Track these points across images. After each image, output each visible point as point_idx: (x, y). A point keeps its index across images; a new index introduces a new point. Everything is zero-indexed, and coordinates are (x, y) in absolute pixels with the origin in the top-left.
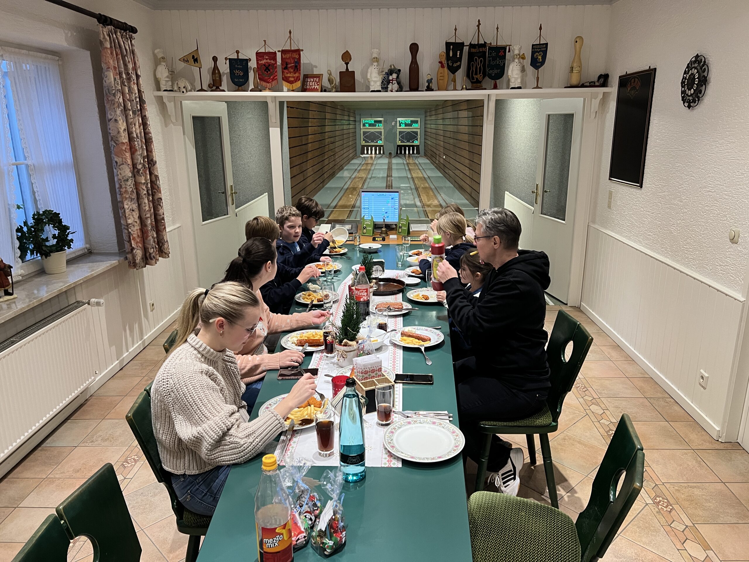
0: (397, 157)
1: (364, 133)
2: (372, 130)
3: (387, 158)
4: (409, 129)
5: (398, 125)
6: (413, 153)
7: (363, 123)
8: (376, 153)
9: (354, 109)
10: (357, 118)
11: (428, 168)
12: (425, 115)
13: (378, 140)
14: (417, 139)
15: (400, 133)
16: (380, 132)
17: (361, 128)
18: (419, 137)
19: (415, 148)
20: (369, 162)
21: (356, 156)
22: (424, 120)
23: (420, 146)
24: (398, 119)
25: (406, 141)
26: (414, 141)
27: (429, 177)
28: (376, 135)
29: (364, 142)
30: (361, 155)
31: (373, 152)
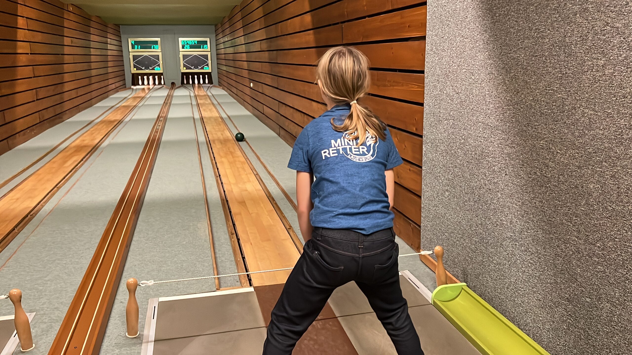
0: (182, 88)
1: (135, 57)
2: (146, 53)
3: (168, 89)
4: (196, 52)
5: (181, 46)
6: (204, 82)
7: (132, 44)
8: (154, 84)
9: (118, 26)
10: (122, 36)
11: (226, 103)
12: (216, 33)
13: (155, 67)
14: (207, 65)
15: (185, 57)
16: (157, 57)
17: (130, 51)
18: (209, 62)
19: (206, 76)
20: (140, 95)
21: (125, 87)
22: (215, 40)
23: (212, 74)
24: (180, 39)
25: (193, 68)
26: (204, 67)
27: (230, 117)
28: (152, 60)
29: (135, 69)
30: (132, 87)
31: (151, 82)
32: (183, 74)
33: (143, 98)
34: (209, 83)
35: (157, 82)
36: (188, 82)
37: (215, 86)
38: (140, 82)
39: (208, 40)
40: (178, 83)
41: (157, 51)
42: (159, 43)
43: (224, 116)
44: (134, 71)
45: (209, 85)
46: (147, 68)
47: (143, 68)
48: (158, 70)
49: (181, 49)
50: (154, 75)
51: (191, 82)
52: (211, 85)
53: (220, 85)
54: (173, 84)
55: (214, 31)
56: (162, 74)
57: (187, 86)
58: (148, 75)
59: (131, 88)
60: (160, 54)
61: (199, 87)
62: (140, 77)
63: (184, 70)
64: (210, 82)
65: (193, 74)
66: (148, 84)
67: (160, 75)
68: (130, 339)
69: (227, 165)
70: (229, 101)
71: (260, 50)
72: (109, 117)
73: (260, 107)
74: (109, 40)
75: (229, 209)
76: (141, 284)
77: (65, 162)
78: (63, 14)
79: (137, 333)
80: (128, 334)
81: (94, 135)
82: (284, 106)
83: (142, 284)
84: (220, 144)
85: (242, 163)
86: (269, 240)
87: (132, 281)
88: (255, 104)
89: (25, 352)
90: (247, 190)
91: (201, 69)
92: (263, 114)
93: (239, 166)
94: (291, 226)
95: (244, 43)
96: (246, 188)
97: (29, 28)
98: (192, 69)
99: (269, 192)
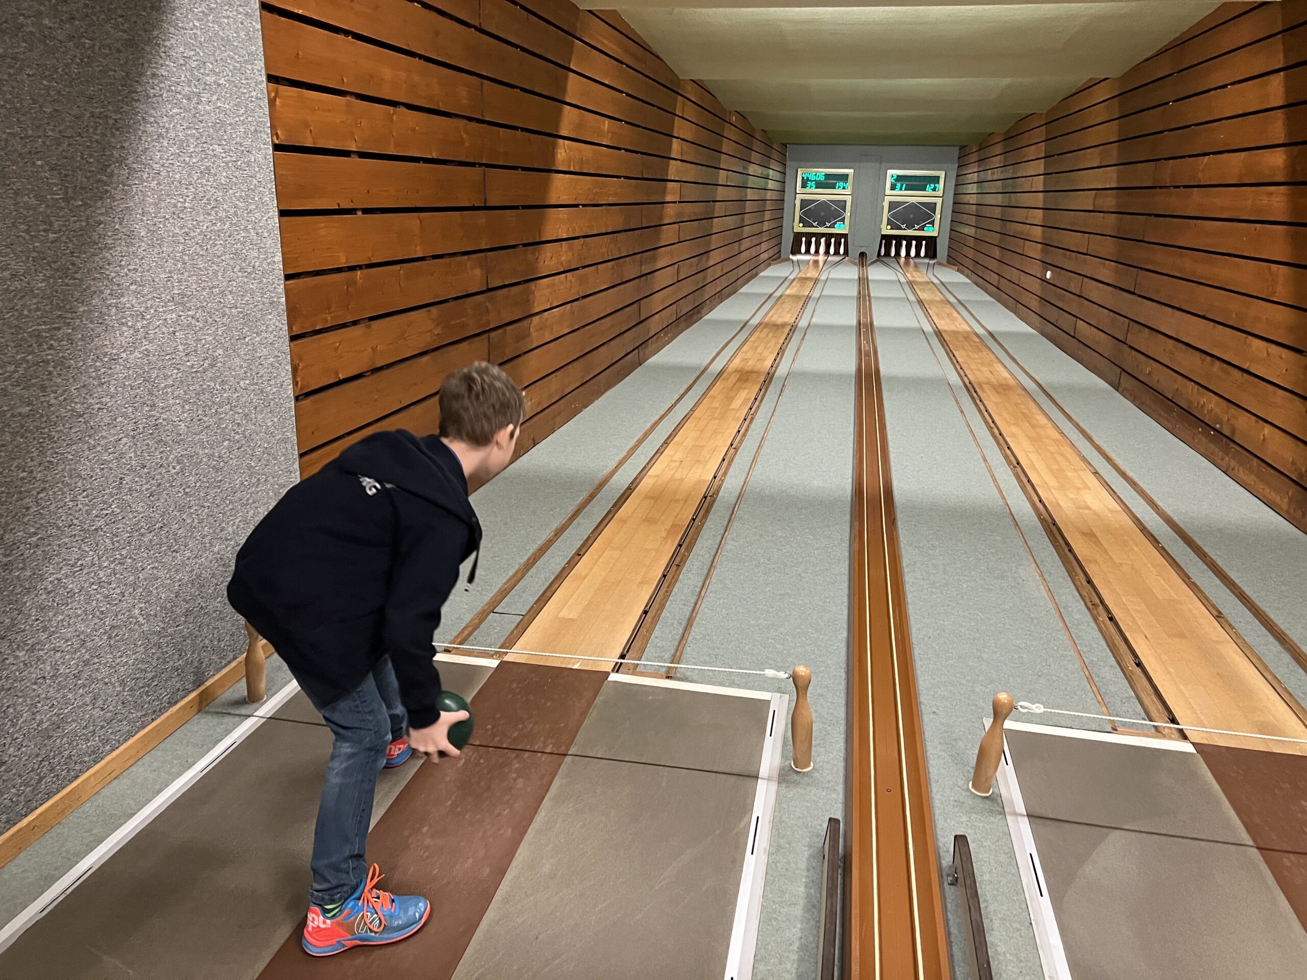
0: (878, 264)
1: (804, 203)
2: (824, 196)
3: (855, 264)
4: (914, 197)
5: (888, 185)
6: (918, 254)
7: (803, 178)
8: (827, 252)
9: (785, 145)
10: (788, 163)
11: (977, 302)
12: (958, 162)
13: (835, 223)
14: (932, 223)
15: (892, 205)
16: (842, 203)
17: (798, 192)
18: (938, 216)
19: (924, 243)
20: (808, 275)
21: (780, 257)
22: (955, 175)
23: (938, 239)
24: (890, 172)
25: (904, 226)
26: (925, 226)
27: (994, 334)
28: (833, 209)
29: (801, 225)
30: (791, 257)
31: (822, 249)
32: (884, 237)
33: (816, 281)
34: (926, 256)
35: (832, 251)
36: (888, 254)
37: (939, 264)
38: (803, 249)
39: (942, 174)
40: (872, 255)
41: (843, 193)
42: (850, 178)
43: (980, 331)
44: (799, 228)
45: (927, 261)
46: (821, 224)
47: (815, 224)
48: (839, 229)
49: (888, 192)
50: (829, 236)
51: (893, 253)
52: (932, 262)
53: (953, 261)
54: (862, 255)
55: (957, 157)
56: (845, 236)
57: (885, 260)
58: (819, 236)
59: (789, 259)
60: (849, 199)
61: (907, 263)
62: (804, 239)
63: (887, 231)
64: (932, 253)
65: (899, 239)
66: (817, 252)
67: (839, 236)
68: (980, 800)
69: (1026, 444)
70: (979, 298)
71: (1091, 208)
72: (772, 317)
73: (1065, 321)
74: (771, 172)
75: (1068, 544)
76: (1019, 707)
77: (731, 400)
78: (723, 130)
79: (989, 790)
80: (974, 786)
81: (759, 350)
82: (1147, 330)
83: (1021, 707)
84: (996, 395)
85: (1056, 441)
86: (1181, 635)
87: (1005, 699)
88: (1052, 314)
89: (799, 772)
90: (1089, 508)
91: (918, 230)
92: (1073, 337)
93: (1053, 449)
94: (1220, 612)
95: (1042, 190)
96: (1085, 502)
97: (684, 158)
98: (902, 229)
99: (1138, 519)
